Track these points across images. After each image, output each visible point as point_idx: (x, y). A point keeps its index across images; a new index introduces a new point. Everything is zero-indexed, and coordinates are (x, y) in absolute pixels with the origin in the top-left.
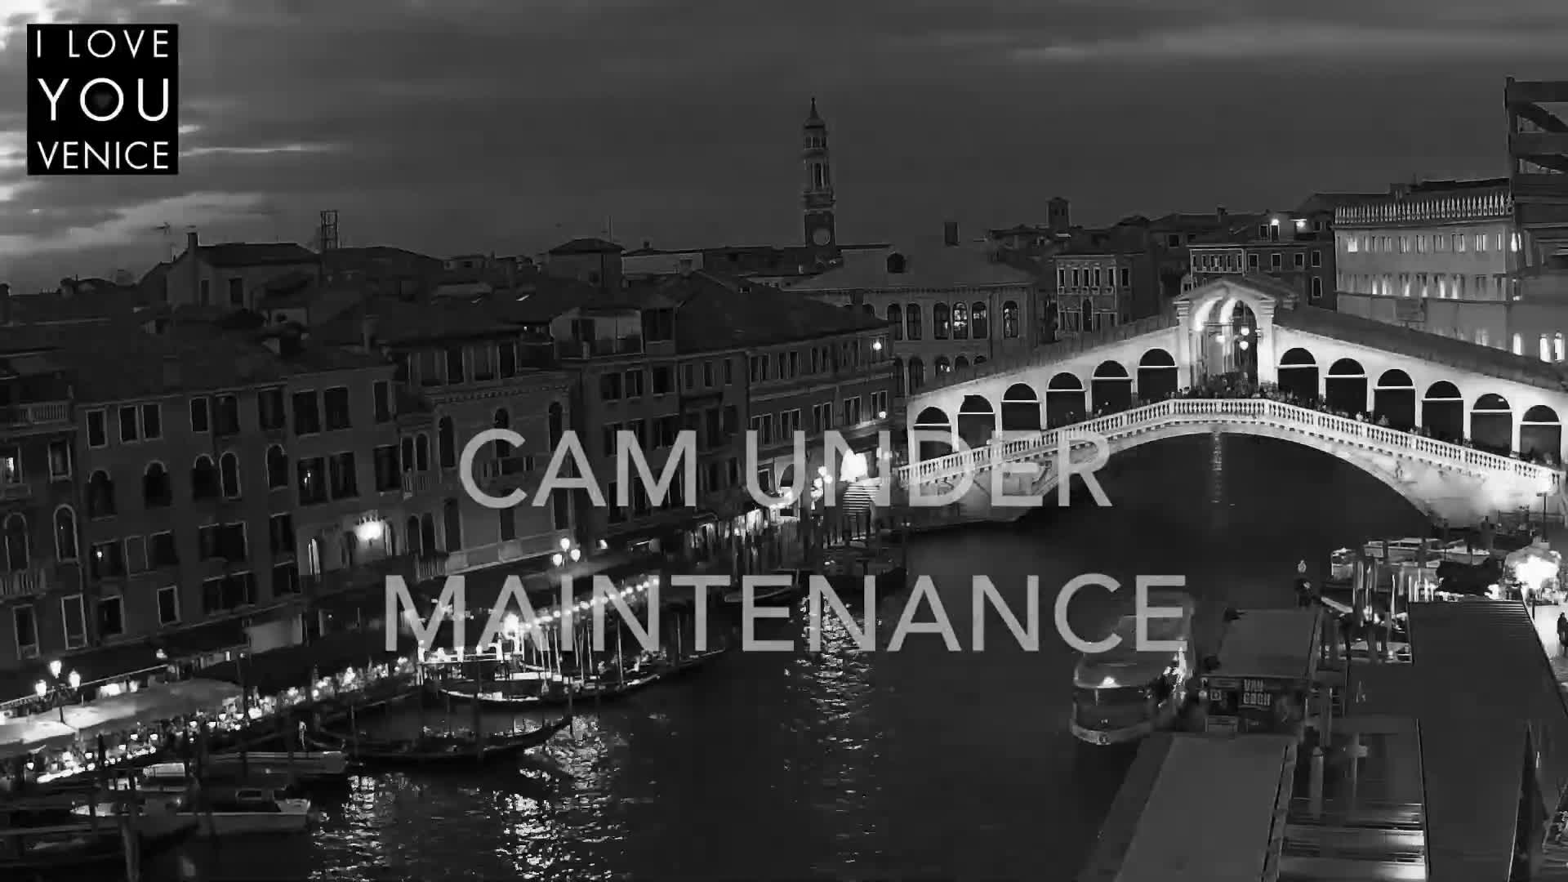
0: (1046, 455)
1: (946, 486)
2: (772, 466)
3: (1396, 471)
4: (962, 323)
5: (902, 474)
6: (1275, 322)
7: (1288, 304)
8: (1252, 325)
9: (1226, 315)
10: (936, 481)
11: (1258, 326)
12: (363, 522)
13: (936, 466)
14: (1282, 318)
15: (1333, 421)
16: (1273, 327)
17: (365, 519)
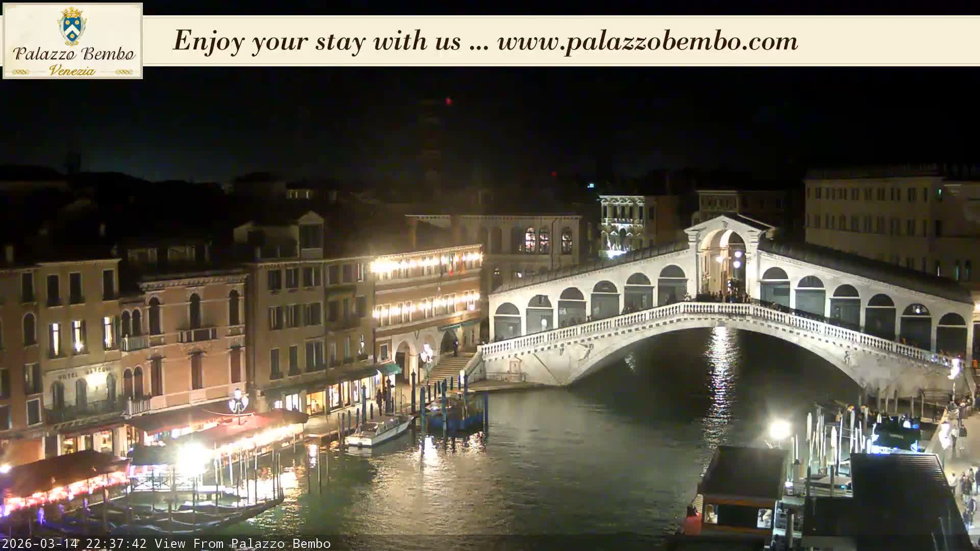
0: (589, 339)
1: (516, 359)
2: (390, 341)
3: (845, 357)
4: (532, 243)
5: (484, 351)
6: (760, 248)
7: (769, 235)
8: (743, 250)
9: (724, 241)
10: (509, 356)
11: (747, 251)
12: (91, 372)
13: (509, 346)
14: (765, 245)
15: (803, 321)
16: (758, 252)
17: (93, 370)
